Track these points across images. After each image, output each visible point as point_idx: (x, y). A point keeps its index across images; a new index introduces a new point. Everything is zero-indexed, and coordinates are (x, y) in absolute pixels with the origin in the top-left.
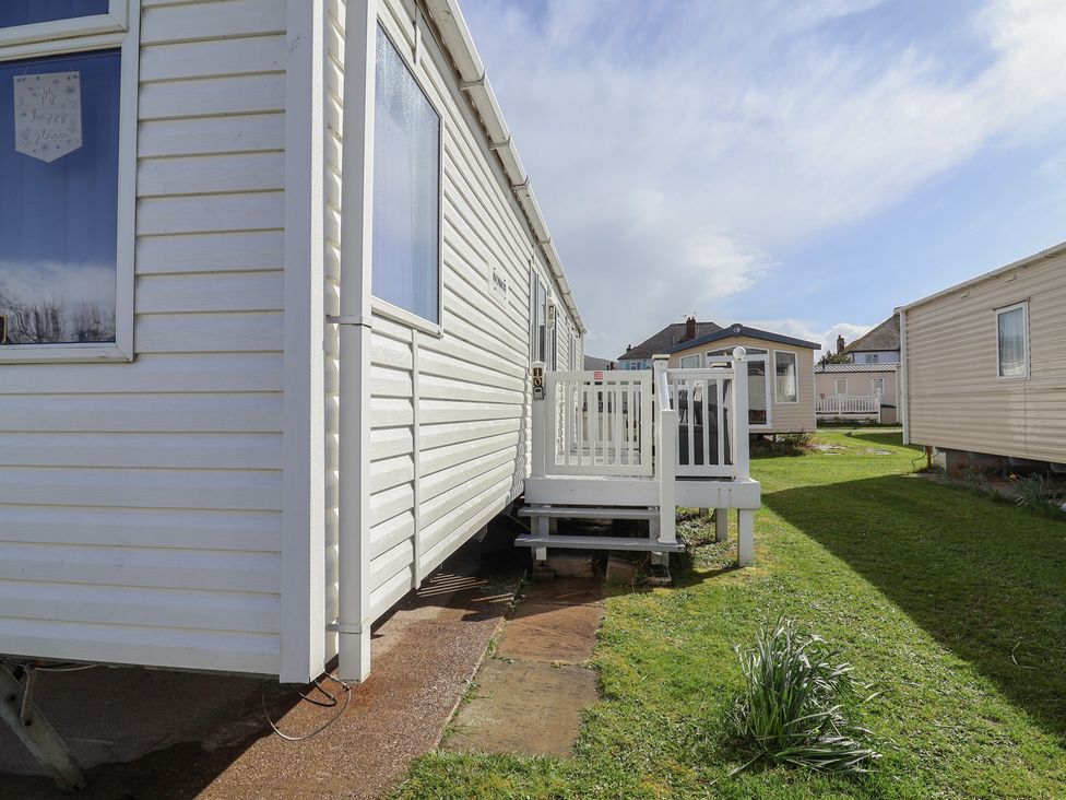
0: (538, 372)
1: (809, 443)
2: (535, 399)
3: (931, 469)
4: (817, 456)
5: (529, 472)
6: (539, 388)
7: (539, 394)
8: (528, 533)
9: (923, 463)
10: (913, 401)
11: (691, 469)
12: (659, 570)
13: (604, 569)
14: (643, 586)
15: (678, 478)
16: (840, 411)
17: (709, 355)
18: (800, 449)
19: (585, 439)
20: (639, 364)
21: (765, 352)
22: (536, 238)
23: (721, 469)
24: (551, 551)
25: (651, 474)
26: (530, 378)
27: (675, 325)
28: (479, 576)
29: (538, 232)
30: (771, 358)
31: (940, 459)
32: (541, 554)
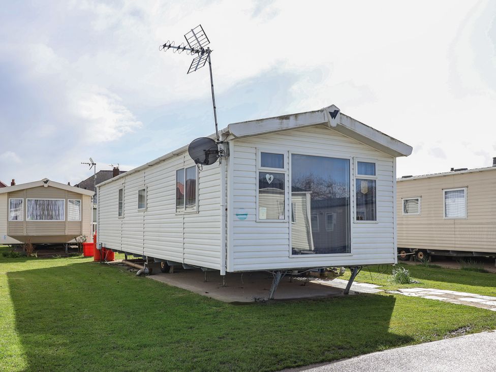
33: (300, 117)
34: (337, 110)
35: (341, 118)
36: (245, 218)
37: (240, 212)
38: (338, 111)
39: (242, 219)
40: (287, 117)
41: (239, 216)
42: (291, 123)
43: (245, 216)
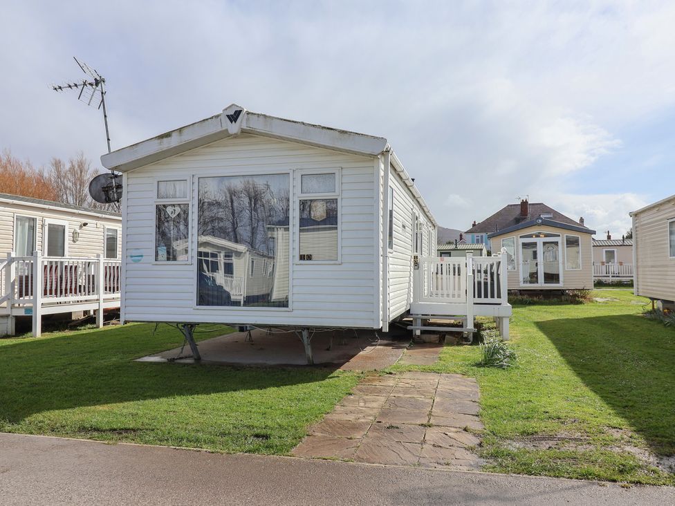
0: (416, 257)
1: (588, 296)
2: (415, 269)
3: (654, 311)
4: (592, 304)
5: (412, 301)
6: (416, 264)
7: (416, 267)
8: (412, 325)
9: (649, 308)
10: (640, 269)
11: (483, 300)
12: (466, 339)
13: (444, 339)
14: (459, 344)
15: (474, 304)
16: (611, 275)
17: (521, 237)
18: (581, 300)
19: (437, 289)
20: (482, 237)
21: (559, 236)
22: (414, 197)
23: (496, 300)
24: (423, 332)
25: (465, 301)
26: (413, 260)
27: (511, 205)
28: (393, 340)
29: (415, 194)
30: (563, 240)
31: (658, 305)
32: (418, 333)
33: (185, 131)
34: (239, 109)
35: (248, 120)
36: (140, 260)
37: (135, 253)
38: (241, 111)
39: (136, 262)
40: (168, 135)
41: (133, 258)
42: (174, 141)
43: (140, 258)
